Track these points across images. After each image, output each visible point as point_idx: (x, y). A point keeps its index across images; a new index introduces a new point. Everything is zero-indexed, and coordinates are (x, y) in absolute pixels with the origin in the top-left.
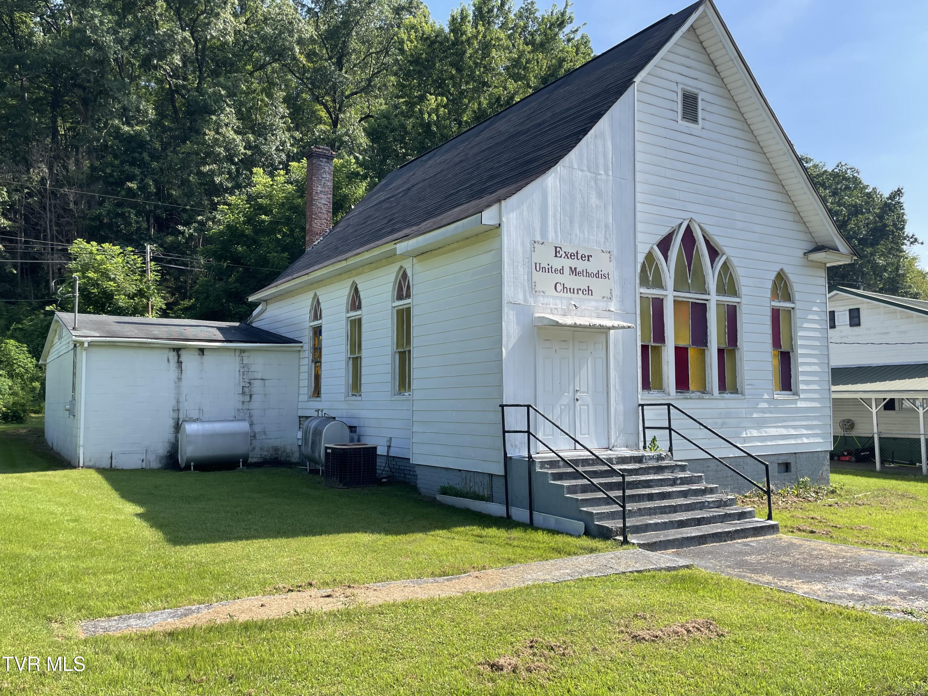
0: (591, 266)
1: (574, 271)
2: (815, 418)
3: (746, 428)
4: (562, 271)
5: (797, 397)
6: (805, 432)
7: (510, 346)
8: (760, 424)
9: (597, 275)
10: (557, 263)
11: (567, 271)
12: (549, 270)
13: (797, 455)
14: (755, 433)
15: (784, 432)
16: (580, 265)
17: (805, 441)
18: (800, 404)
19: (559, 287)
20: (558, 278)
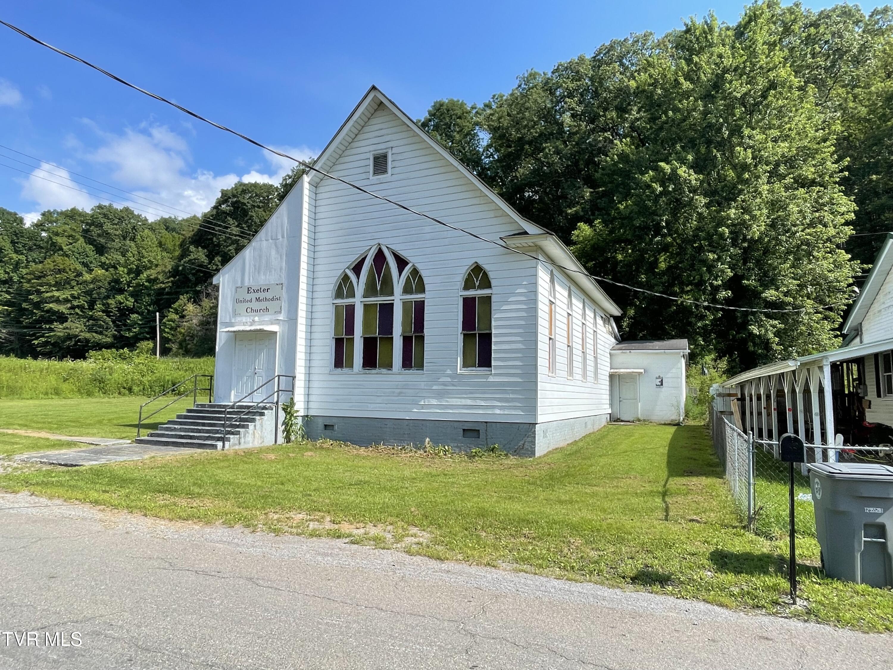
0: (268, 295)
1: (258, 299)
2: (514, 392)
3: (424, 397)
4: (251, 301)
5: (489, 373)
6: (499, 404)
7: (221, 345)
8: (440, 395)
9: (272, 299)
10: (248, 297)
11: (254, 300)
12: (245, 301)
13: (488, 424)
14: (434, 402)
15: (469, 402)
16: (262, 295)
17: (498, 411)
18: (491, 379)
19: (249, 310)
20: (249, 305)
